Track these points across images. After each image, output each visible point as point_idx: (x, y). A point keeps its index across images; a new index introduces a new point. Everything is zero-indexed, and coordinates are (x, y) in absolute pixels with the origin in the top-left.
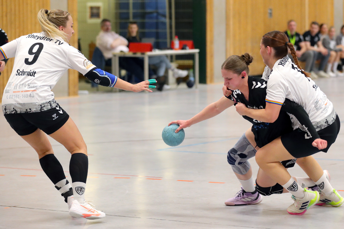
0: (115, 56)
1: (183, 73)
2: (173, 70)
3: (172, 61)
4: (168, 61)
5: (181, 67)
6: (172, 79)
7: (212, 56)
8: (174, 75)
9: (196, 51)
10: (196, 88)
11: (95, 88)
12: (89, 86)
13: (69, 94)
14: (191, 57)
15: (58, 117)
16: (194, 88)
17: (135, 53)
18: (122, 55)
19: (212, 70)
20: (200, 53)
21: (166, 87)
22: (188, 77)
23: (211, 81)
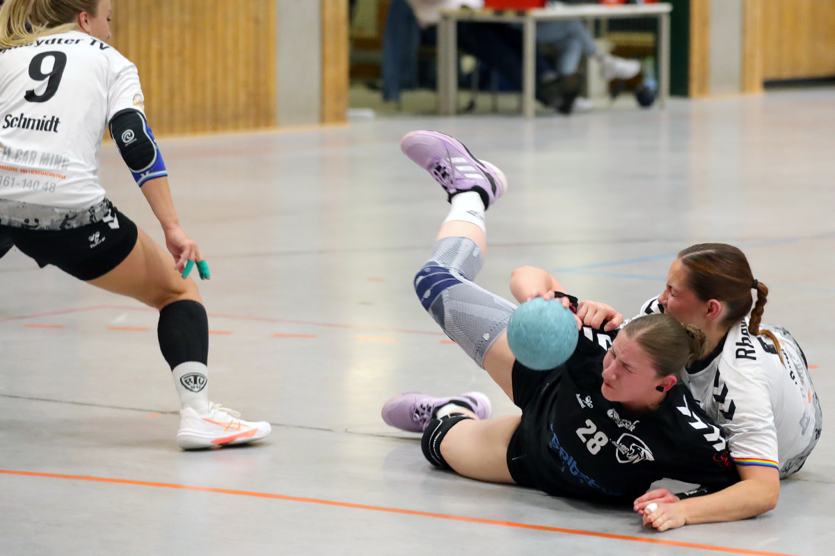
0: (445, 17)
1: (629, 68)
2: (600, 59)
3: (597, 34)
4: (587, 34)
5: (622, 52)
6: (596, 83)
7: (705, 23)
8: (602, 72)
9: (664, 9)
10: (662, 107)
11: (392, 104)
12: (376, 97)
13: (323, 119)
14: (648, 24)
15: (103, 239)
16: (655, 109)
17: (499, 12)
18: (465, 16)
19: (704, 59)
20: (673, 15)
21: (581, 103)
22: (639, 77)
23: (703, 89)
